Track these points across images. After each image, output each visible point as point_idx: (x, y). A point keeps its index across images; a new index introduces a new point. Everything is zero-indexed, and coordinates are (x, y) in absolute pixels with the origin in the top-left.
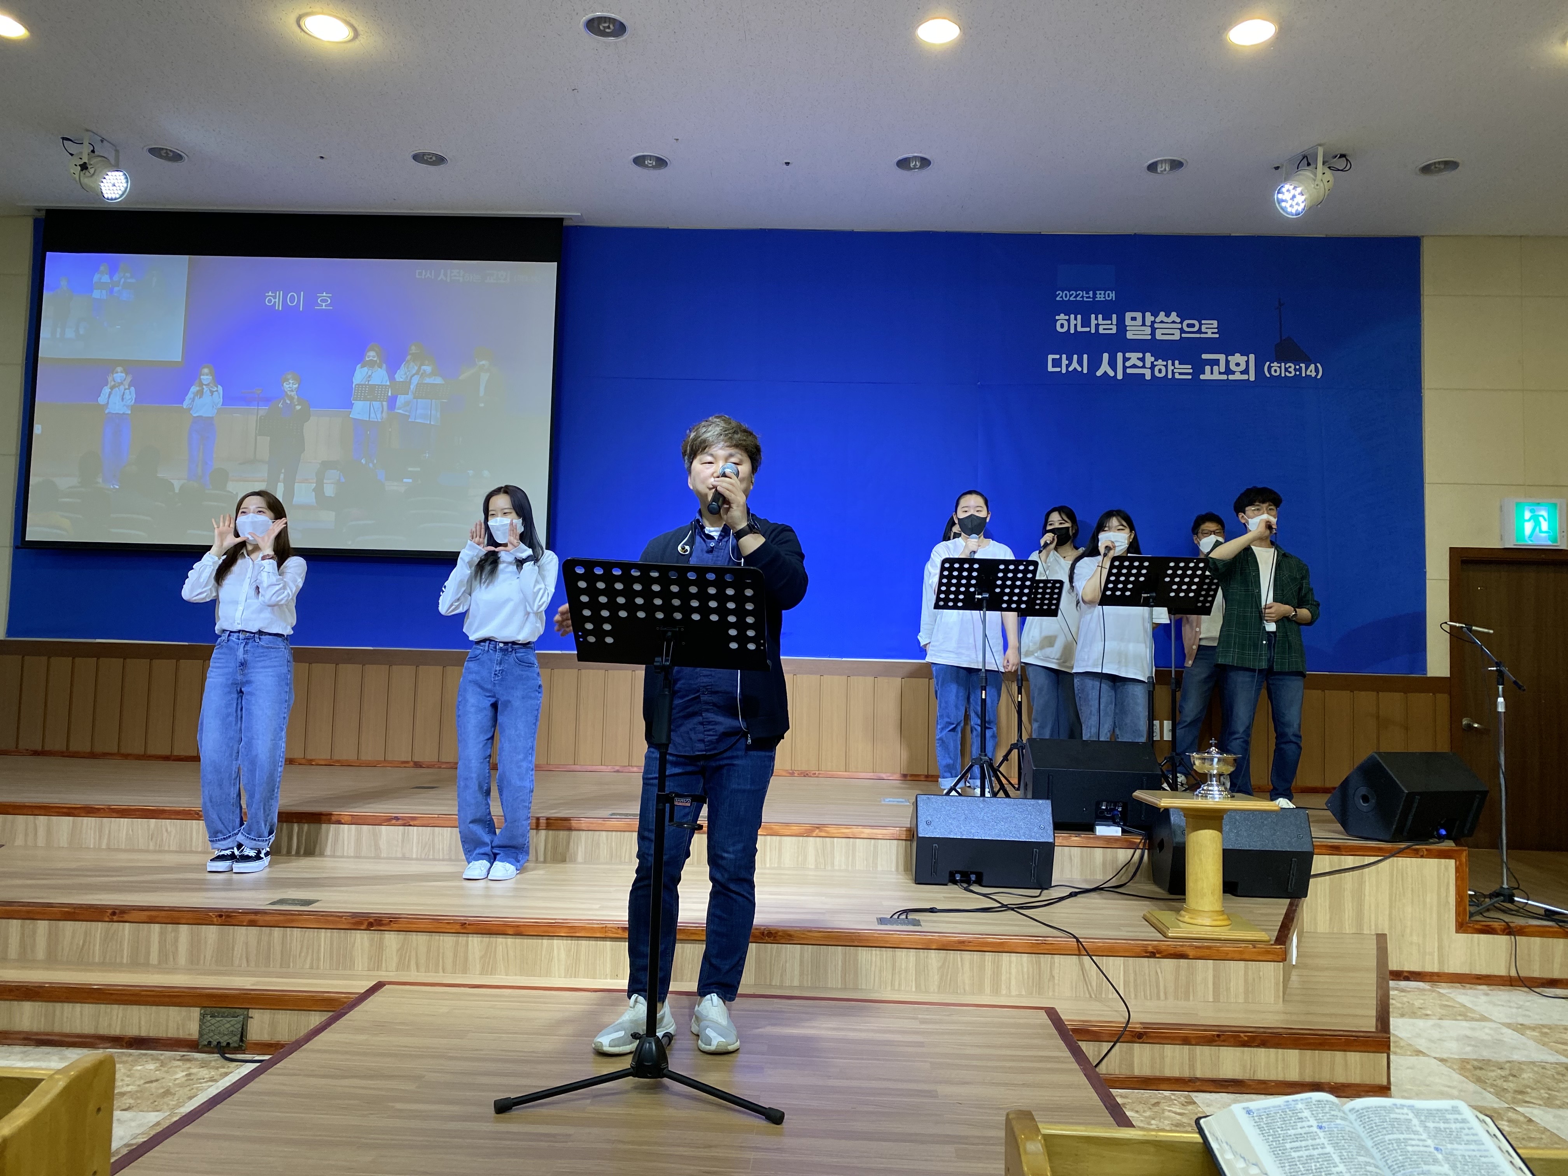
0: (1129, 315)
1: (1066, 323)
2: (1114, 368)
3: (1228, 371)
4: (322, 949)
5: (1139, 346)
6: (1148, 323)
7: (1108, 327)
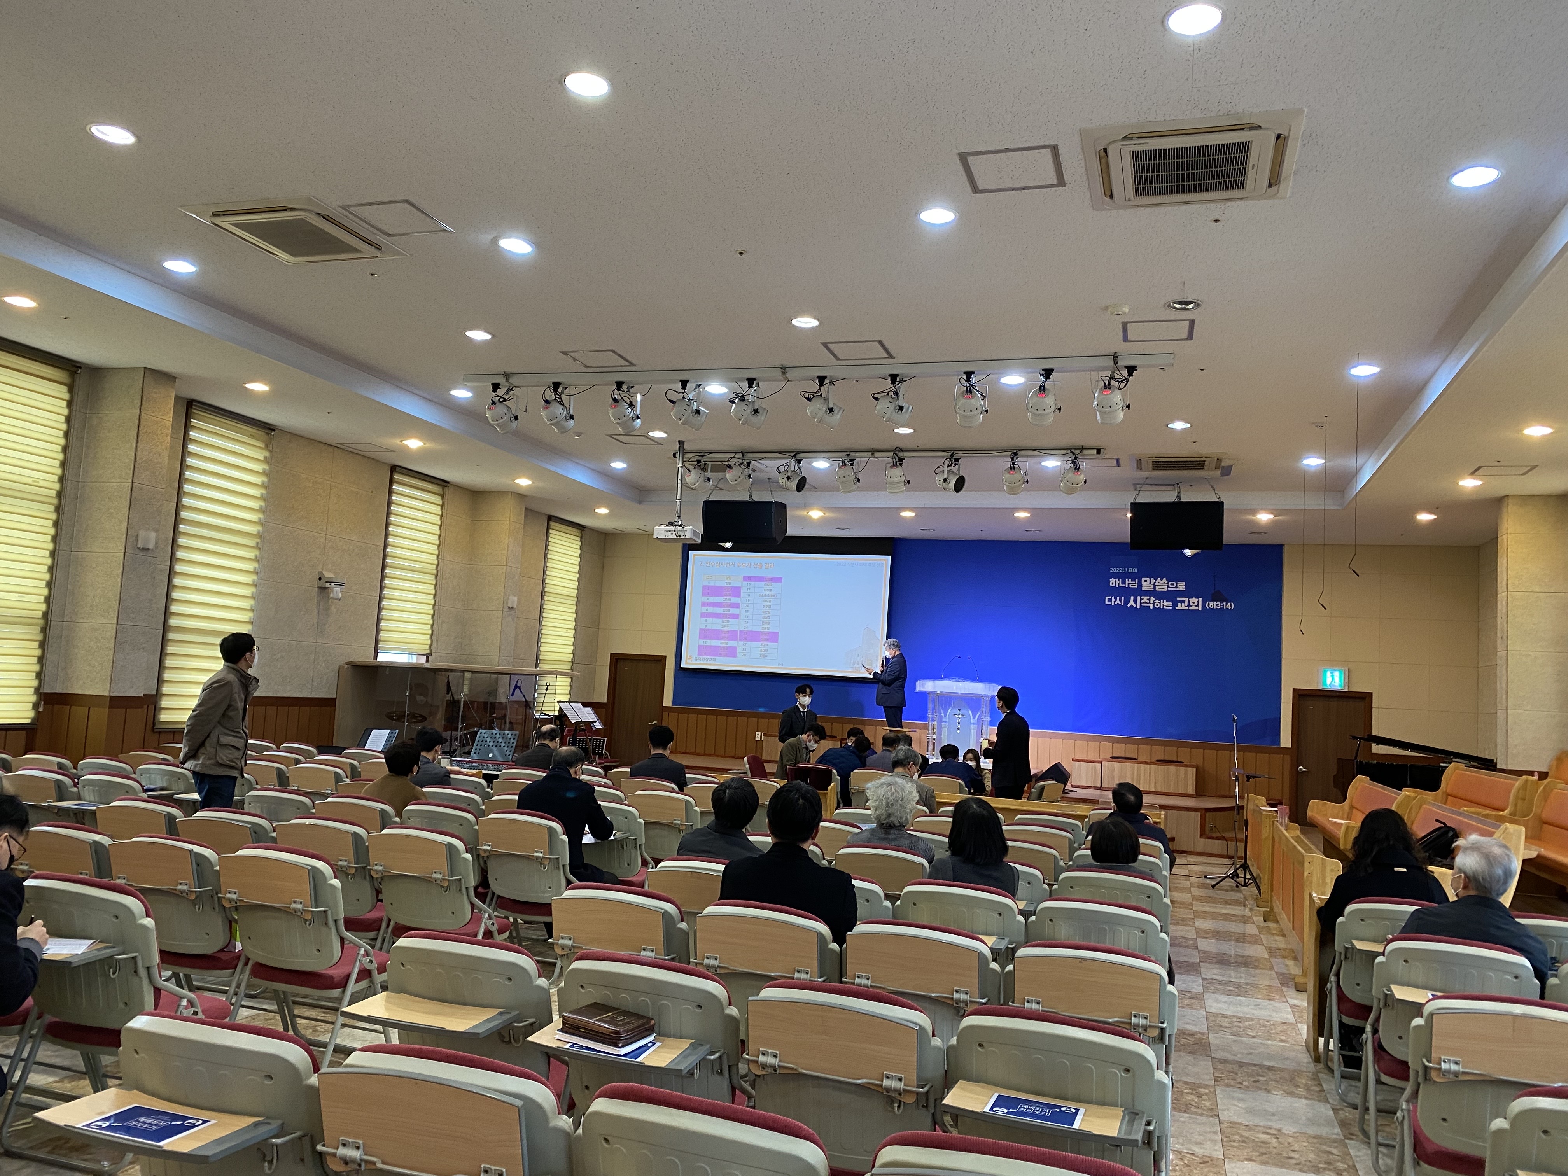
0: (1143, 579)
1: (1113, 582)
2: (1136, 603)
3: (1189, 606)
5: (1147, 593)
6: (1152, 583)
7: (1134, 585)
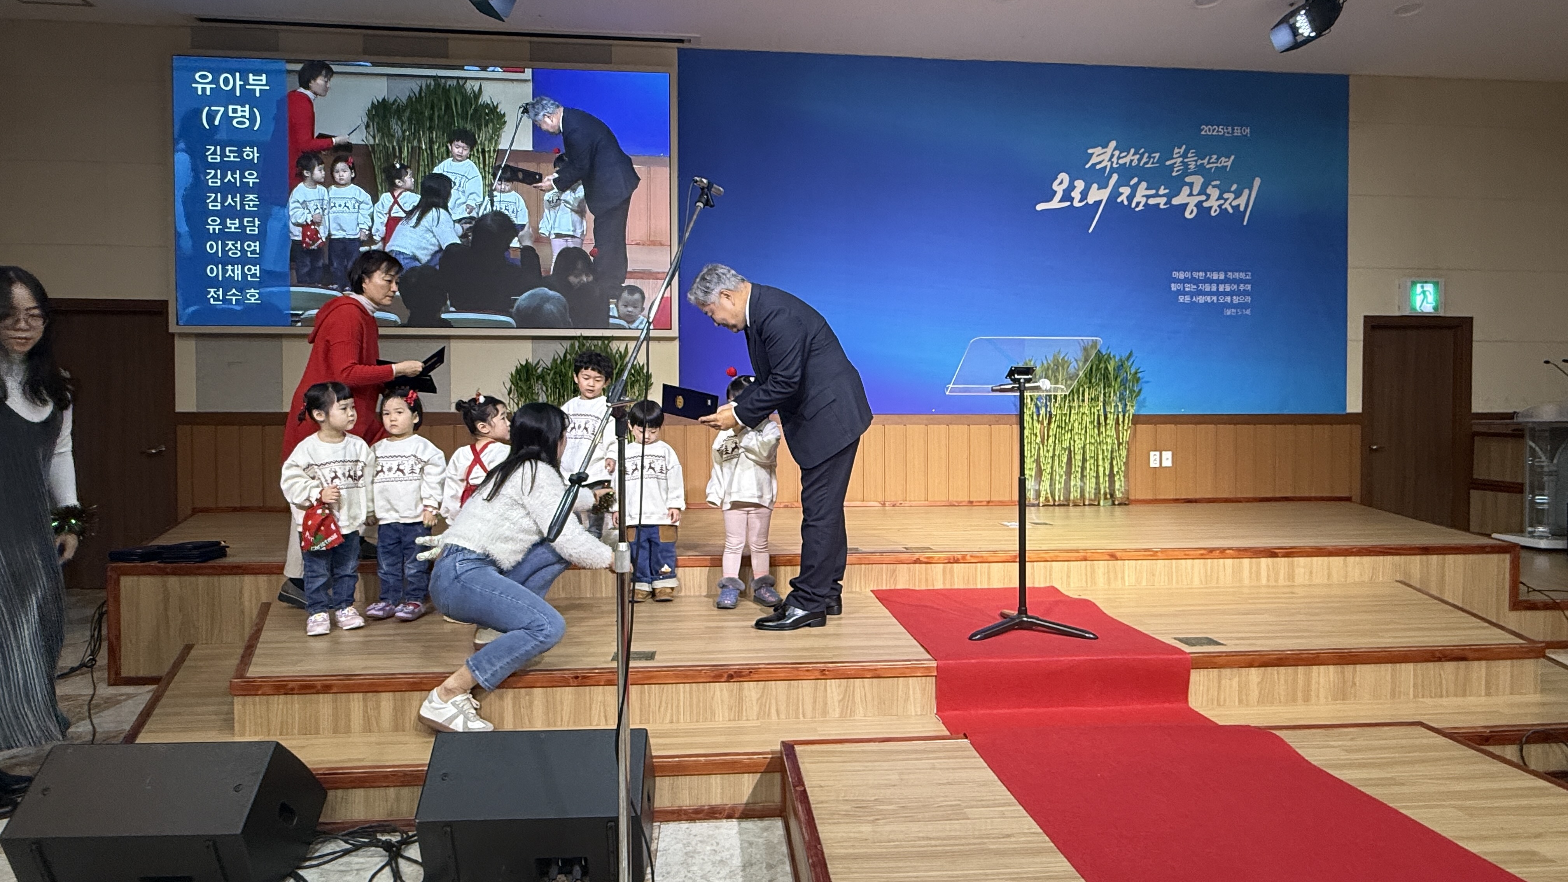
4: (682, 704)
